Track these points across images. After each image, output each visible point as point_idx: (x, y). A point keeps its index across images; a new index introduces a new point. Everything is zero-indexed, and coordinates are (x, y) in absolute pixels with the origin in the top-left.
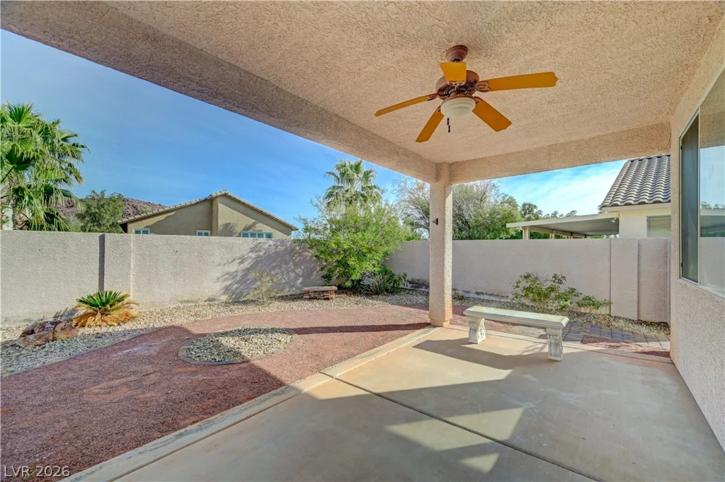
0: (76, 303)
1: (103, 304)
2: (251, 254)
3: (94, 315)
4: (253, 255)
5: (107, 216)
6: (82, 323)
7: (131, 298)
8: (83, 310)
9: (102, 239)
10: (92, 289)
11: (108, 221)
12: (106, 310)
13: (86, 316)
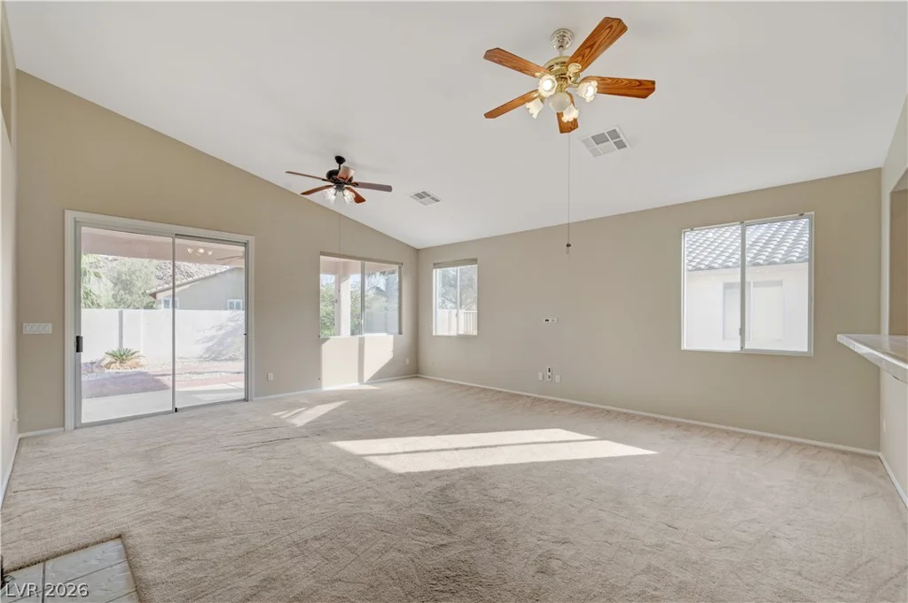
0: (104, 354)
1: (122, 356)
2: (230, 323)
3: (115, 363)
4: (233, 324)
5: (139, 284)
6: (108, 366)
7: (141, 353)
8: (109, 359)
9: (121, 314)
10: (115, 348)
11: (140, 289)
12: (123, 359)
13: (111, 363)
